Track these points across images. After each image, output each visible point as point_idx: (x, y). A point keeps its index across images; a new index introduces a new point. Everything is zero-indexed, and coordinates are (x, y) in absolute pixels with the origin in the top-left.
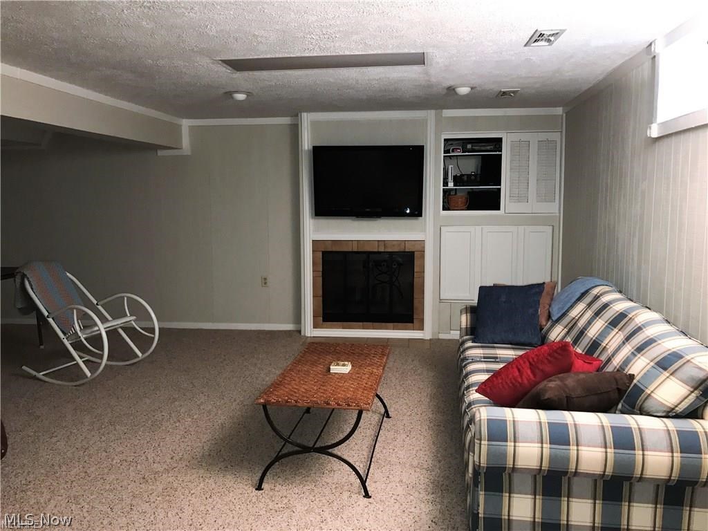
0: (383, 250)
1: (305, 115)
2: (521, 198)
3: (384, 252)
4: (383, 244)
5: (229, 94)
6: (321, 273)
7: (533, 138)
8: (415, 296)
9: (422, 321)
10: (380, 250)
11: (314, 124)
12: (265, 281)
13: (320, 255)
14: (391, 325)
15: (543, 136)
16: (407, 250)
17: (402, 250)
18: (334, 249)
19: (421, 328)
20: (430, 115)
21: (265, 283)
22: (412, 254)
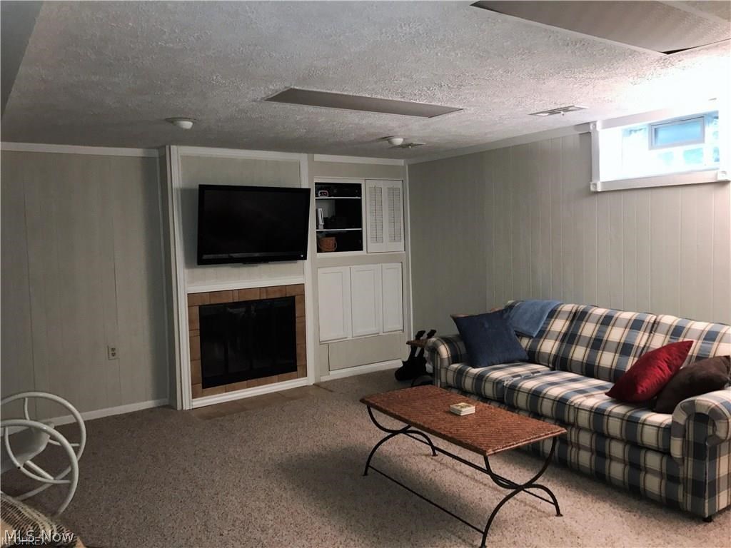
0: (265, 298)
1: (174, 148)
2: (377, 239)
3: (267, 299)
4: (264, 290)
5: (172, 121)
6: (198, 332)
7: (384, 185)
8: (297, 343)
9: (305, 366)
10: (262, 298)
11: (186, 159)
12: (113, 352)
13: (196, 310)
14: (275, 377)
15: (390, 184)
16: (288, 295)
17: (284, 296)
18: (213, 301)
19: (305, 375)
20: (302, 158)
21: (114, 355)
22: (293, 298)
